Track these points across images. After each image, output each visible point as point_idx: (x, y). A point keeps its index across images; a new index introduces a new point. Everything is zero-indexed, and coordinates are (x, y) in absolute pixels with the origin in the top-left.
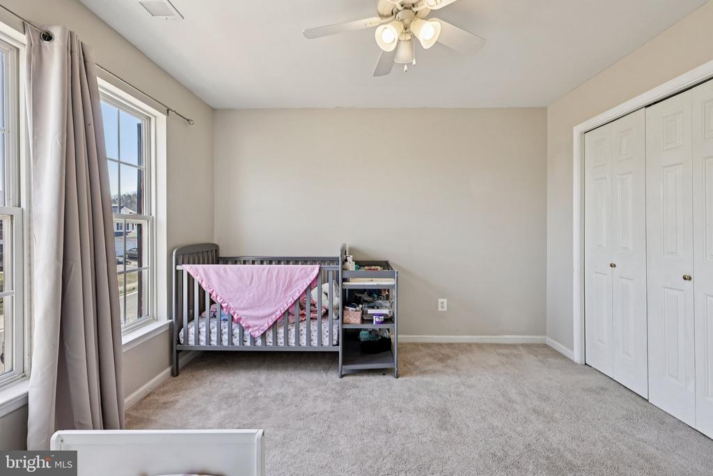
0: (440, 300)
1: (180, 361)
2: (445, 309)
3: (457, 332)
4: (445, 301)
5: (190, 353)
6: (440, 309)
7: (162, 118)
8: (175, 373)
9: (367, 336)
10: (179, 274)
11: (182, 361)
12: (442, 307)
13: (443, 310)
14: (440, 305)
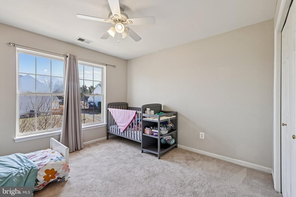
0: (201, 133)
1: (109, 136)
2: (203, 138)
3: (210, 151)
4: (203, 134)
5: (114, 135)
6: (201, 137)
7: (105, 67)
8: (108, 139)
9: (164, 142)
10: (108, 110)
11: (109, 137)
12: (202, 137)
13: (202, 138)
14: (201, 135)
